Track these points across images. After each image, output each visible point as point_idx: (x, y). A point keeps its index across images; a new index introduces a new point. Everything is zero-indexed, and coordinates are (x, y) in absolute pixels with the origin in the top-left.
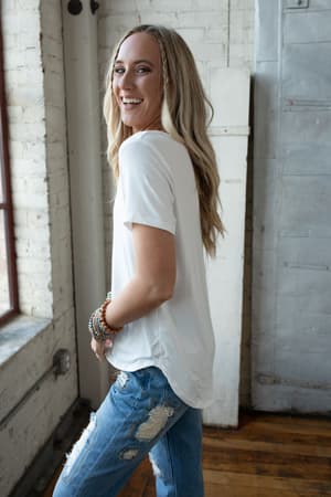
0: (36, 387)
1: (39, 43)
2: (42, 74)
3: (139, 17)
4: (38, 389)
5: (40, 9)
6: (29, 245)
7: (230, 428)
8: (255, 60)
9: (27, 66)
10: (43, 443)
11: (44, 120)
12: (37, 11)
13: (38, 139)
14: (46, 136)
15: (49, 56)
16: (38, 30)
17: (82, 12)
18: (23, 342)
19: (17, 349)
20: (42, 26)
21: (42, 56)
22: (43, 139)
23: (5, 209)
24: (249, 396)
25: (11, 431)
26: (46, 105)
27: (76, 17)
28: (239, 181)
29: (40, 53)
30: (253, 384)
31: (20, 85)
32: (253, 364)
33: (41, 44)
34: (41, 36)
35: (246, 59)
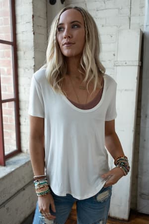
0: (23, 189)
1: (32, 19)
2: (33, 35)
3: (86, 4)
4: (24, 190)
5: (33, 2)
6: (26, 119)
7: (123, 220)
8: (145, 25)
9: (26, 31)
10: (27, 216)
11: (34, 58)
12: (31, 4)
13: (31, 67)
14: (34, 66)
15: (38, 26)
16: (32, 14)
17: (56, 4)
18: (17, 166)
19: (13, 170)
20: (33, 11)
21: (33, 26)
22: (33, 67)
23: (15, 101)
24: (136, 204)
25: (8, 209)
26: (34, 51)
27: (53, 6)
28: (132, 90)
29: (32, 25)
30: (138, 199)
31: (23, 41)
32: (139, 188)
33: (33, 20)
34: (33, 16)
35: (141, 24)
